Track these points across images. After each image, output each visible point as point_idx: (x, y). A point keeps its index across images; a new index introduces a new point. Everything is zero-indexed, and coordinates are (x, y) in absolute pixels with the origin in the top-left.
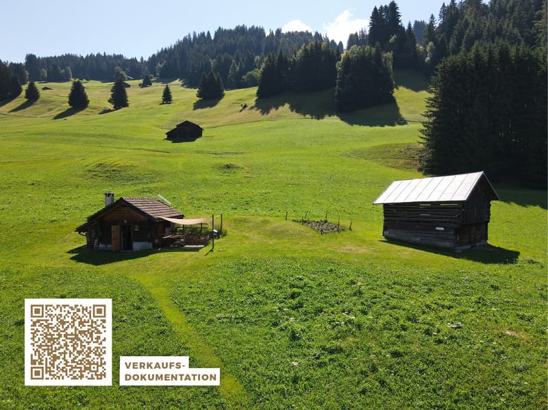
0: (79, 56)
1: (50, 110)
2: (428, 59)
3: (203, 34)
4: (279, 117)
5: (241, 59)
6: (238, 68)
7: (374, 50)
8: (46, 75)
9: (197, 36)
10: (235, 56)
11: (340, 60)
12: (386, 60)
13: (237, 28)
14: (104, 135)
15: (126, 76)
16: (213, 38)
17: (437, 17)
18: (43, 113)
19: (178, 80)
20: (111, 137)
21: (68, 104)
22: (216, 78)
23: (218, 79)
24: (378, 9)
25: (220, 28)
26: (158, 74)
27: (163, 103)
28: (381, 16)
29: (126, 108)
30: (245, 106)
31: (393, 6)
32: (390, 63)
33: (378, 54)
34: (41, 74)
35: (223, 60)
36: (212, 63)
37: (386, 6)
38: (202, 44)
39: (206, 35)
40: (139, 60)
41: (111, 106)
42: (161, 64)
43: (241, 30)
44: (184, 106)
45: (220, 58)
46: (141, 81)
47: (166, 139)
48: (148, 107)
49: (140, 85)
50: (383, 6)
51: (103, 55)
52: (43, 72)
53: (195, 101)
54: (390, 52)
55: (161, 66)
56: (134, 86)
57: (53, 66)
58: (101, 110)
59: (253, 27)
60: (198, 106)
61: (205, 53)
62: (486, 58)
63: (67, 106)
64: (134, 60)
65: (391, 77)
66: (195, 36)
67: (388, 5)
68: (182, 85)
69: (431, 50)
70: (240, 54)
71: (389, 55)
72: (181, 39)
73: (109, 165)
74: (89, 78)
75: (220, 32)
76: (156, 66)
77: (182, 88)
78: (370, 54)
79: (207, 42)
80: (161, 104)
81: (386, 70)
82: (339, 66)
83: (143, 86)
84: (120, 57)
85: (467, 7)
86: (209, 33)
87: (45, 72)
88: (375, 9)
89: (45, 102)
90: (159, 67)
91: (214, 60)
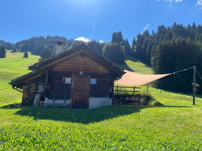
2: (135, 50)
7: (117, 45)
9: (39, 37)
11: (104, 47)
12: (122, 48)
13: (56, 36)
17: (136, 38)
19: (29, 52)
22: (49, 50)
23: (50, 51)
24: (115, 33)
25: (48, 35)
26: (20, 49)
27: (24, 58)
28: (116, 35)
31: (120, 33)
32: (124, 49)
33: (119, 46)
35: (50, 46)
36: (45, 47)
37: (117, 33)
38: (41, 40)
39: (43, 37)
40: (11, 43)
42: (22, 45)
44: (34, 60)
45: (49, 45)
46: (12, 51)
47: (28, 70)
48: (16, 58)
49: (11, 52)
54: (124, 45)
55: (22, 46)
56: (8, 52)
59: (62, 37)
61: (42, 43)
65: (124, 55)
66: (38, 37)
68: (31, 54)
69: (136, 48)
73: (3, 72)
75: (48, 37)
76: (19, 45)
77: (31, 55)
79: (43, 39)
80: (23, 58)
81: (123, 52)
82: (104, 49)
83: (12, 52)
86: (44, 37)
88: (114, 33)
90: (21, 46)
91: (46, 46)
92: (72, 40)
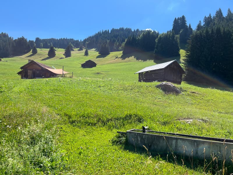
0: (56, 39)
1: (40, 57)
3: (106, 31)
4: (129, 61)
5: (120, 40)
6: (118, 44)
8: (42, 46)
9: (104, 32)
10: (117, 39)
11: (157, 38)
12: (176, 38)
13: (120, 29)
14: (57, 65)
15: (73, 47)
16: (110, 32)
17: (202, 22)
18: (38, 58)
19: (94, 49)
20: (59, 65)
21: (47, 55)
25: (113, 28)
26: (86, 46)
28: (178, 22)
29: (70, 57)
30: (117, 57)
31: (183, 17)
32: (178, 39)
33: (173, 35)
34: (41, 45)
37: (180, 18)
39: (107, 31)
40: (80, 41)
41: (64, 57)
43: (122, 29)
45: (111, 40)
46: (79, 49)
47: (81, 67)
48: (78, 57)
49: (78, 50)
50: (179, 17)
51: (66, 38)
52: (41, 44)
53: (97, 56)
56: (76, 50)
57: (45, 42)
58: (60, 58)
59: (127, 28)
60: (98, 57)
62: (210, 32)
63: (47, 56)
64: (78, 41)
65: (179, 45)
66: (102, 32)
67: (181, 17)
70: (119, 38)
71: (178, 36)
72: (97, 33)
74: (59, 47)
75: (113, 30)
77: (95, 52)
78: (170, 35)
80: (84, 56)
81: (176, 42)
84: (72, 39)
85: (216, 18)
87: (42, 44)
88: (176, 18)
89: (39, 54)
90: (87, 43)
91: (109, 41)
92: (138, 30)
